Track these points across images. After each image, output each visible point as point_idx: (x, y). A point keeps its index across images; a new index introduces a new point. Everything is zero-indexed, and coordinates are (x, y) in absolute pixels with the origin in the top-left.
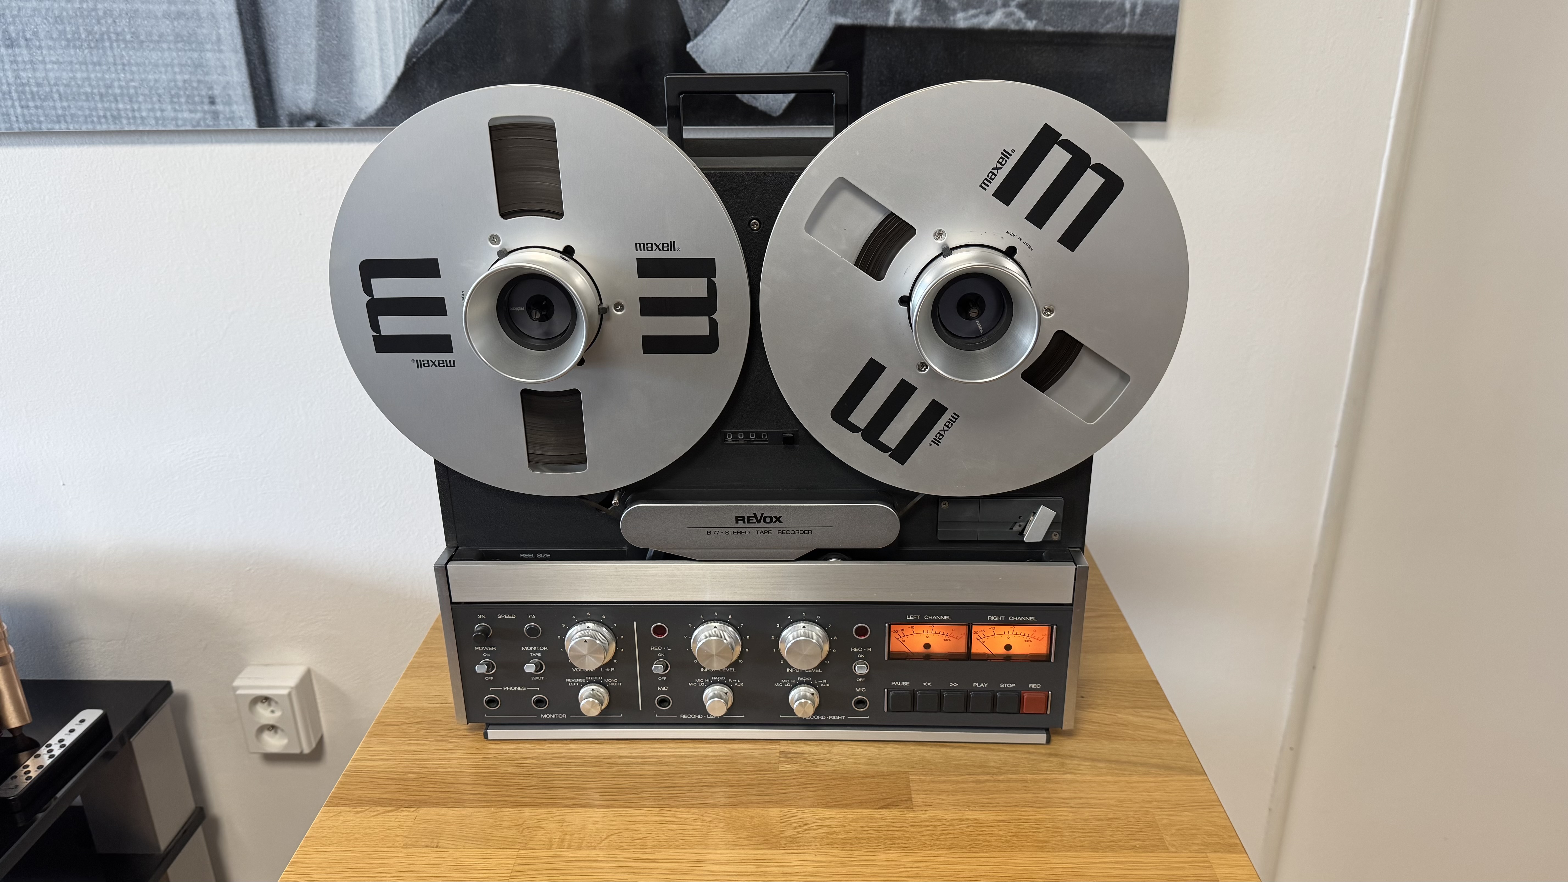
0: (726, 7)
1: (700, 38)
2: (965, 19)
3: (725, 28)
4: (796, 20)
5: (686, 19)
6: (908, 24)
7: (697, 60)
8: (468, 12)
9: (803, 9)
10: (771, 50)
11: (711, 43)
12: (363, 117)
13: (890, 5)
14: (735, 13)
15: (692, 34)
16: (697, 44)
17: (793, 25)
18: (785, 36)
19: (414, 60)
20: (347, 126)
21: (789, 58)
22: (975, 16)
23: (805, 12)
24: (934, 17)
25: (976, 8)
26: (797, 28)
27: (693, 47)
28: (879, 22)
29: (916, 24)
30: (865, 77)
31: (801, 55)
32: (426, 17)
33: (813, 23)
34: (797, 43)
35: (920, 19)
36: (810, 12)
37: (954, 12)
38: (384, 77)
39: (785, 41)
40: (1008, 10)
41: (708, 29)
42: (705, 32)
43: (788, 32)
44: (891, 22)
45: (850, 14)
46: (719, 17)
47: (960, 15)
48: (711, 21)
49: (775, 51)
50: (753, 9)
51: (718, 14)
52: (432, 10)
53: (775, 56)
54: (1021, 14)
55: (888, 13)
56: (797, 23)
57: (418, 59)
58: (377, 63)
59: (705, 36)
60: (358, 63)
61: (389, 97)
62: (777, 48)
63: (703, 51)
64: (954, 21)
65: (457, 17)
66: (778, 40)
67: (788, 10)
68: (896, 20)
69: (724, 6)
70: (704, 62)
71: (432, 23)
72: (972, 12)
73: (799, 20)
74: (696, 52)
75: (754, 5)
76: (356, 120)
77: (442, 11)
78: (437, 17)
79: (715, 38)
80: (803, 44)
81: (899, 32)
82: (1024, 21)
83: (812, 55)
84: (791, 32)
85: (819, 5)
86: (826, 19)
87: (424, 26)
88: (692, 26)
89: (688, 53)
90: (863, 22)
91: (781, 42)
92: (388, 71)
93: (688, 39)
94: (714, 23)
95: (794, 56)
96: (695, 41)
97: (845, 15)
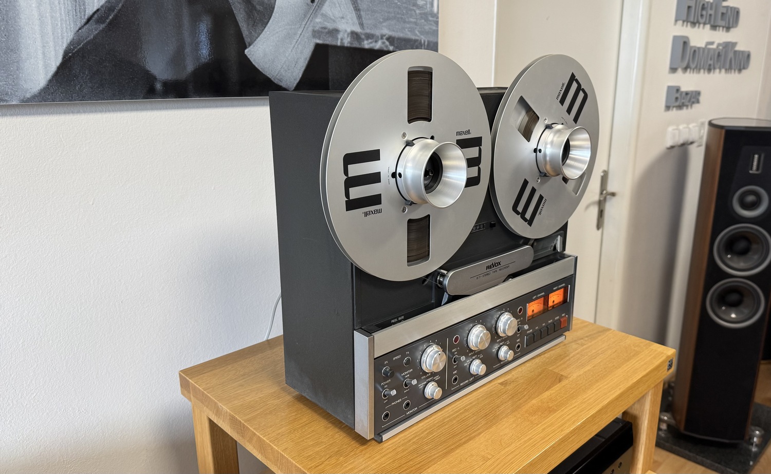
0: (265, 30)
1: (251, 47)
2: (368, 44)
3: (264, 42)
4: (298, 40)
5: (244, 36)
6: (346, 45)
7: (250, 59)
8: (110, 23)
9: (301, 34)
10: (287, 55)
11: (258, 50)
12: (28, 95)
13: (338, 35)
14: (269, 34)
15: (247, 44)
16: (250, 50)
17: (297, 42)
18: (293, 48)
19: (70, 55)
20: (14, 103)
21: (295, 60)
22: (371, 43)
23: (302, 36)
24: (356, 42)
25: (371, 39)
26: (298, 44)
27: (248, 52)
28: (334, 43)
29: (349, 45)
30: (330, 71)
31: (301, 58)
32: (79, 25)
33: (306, 42)
34: (299, 52)
35: (351, 44)
36: (304, 36)
37: (363, 40)
38: (46, 66)
39: (293, 51)
40: (382, 41)
41: (256, 42)
42: (254, 44)
43: (294, 46)
44: (339, 44)
45: (321, 38)
46: (261, 36)
47: (366, 42)
48: (257, 38)
49: (289, 56)
50: (277, 32)
51: (260, 34)
52: (84, 21)
53: (289, 58)
54: (387, 43)
55: (337, 39)
56: (298, 41)
57: (74, 54)
58: (40, 56)
59: (254, 46)
60: (24, 55)
61: (50, 81)
62: (290, 54)
63: (253, 54)
64: (364, 45)
65: (102, 26)
66: (290, 50)
67: (294, 34)
68: (341, 43)
69: (263, 30)
70: (254, 60)
71: (83, 30)
72: (370, 41)
73: (299, 40)
74: (250, 55)
75: (278, 30)
76: (22, 98)
77: (91, 21)
78: (87, 26)
79: (259, 47)
80: (301, 53)
81: (342, 48)
82: (389, 46)
83: (306, 58)
84: (296, 46)
85: (308, 33)
86: (311, 40)
87: (78, 31)
88: (247, 40)
89: (245, 55)
90: (327, 42)
91: (292, 51)
92: (49, 62)
93: (246, 48)
94: (259, 39)
95: (298, 59)
96: (249, 49)
97: (319, 39)
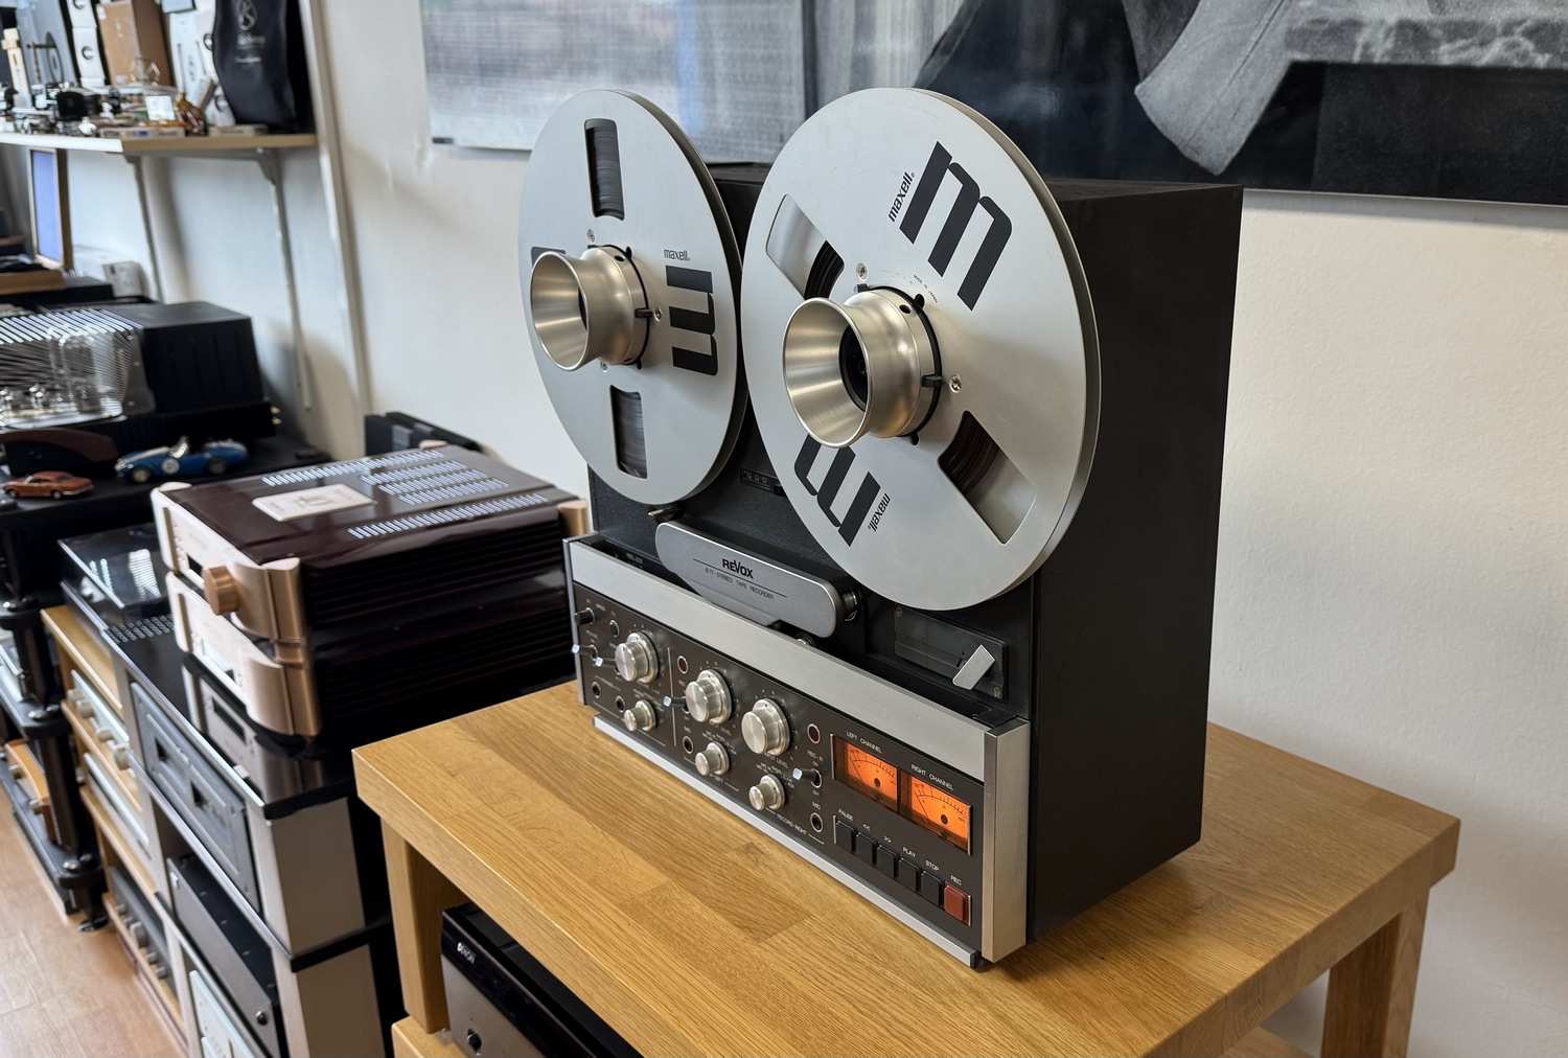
0: (1178, 42)
1: (1148, 79)
2: (1452, 53)
3: (1173, 68)
4: (1248, 57)
5: (1137, 57)
6: (1377, 60)
7: (1143, 105)
8: (956, 54)
9: (1257, 43)
10: (1219, 93)
11: (1159, 85)
13: (1357, 35)
14: (1185, 50)
15: (1141, 74)
16: (1144, 86)
17: (1244, 62)
18: (1235, 76)
21: (1236, 104)
22: (1465, 48)
23: (1259, 46)
24: (1411, 50)
25: (1466, 38)
26: (1248, 67)
27: (1141, 90)
28: (1342, 58)
29: (1386, 60)
30: (1320, 129)
31: (1250, 100)
32: (925, 58)
33: (1266, 60)
34: (1247, 84)
35: (1393, 53)
36: (1264, 46)
37: (1437, 42)
39: (1234, 83)
40: (1509, 39)
41: (1158, 68)
42: (1154, 73)
43: (1238, 72)
44: (1356, 58)
45: (1308, 48)
46: (1169, 55)
47: (1445, 48)
48: (1161, 59)
49: (1222, 95)
50: (1204, 44)
51: (1168, 50)
52: (930, 52)
53: (1223, 100)
54: (1528, 45)
55: (1354, 46)
56: (1249, 61)
59: (1153, 77)
62: (1226, 90)
63: (1150, 95)
64: (1436, 55)
65: (947, 58)
66: (1227, 82)
67: (1241, 44)
68: (1362, 55)
69: (1175, 40)
71: (929, 65)
72: (1461, 43)
73: (1252, 56)
74: (1143, 96)
75: (1205, 39)
77: (937, 53)
78: (932, 61)
79: (1163, 79)
80: (1253, 86)
81: (1368, 72)
82: (1532, 55)
83: (1263, 100)
84: (1242, 72)
85: (1274, 38)
86: (1281, 54)
87: (923, 69)
88: (1142, 65)
89: (1135, 97)
90: (1323, 57)
91: (1230, 83)
93: (1137, 81)
94: (1164, 61)
95: (1242, 101)
96: (1144, 83)
97: (1302, 50)
